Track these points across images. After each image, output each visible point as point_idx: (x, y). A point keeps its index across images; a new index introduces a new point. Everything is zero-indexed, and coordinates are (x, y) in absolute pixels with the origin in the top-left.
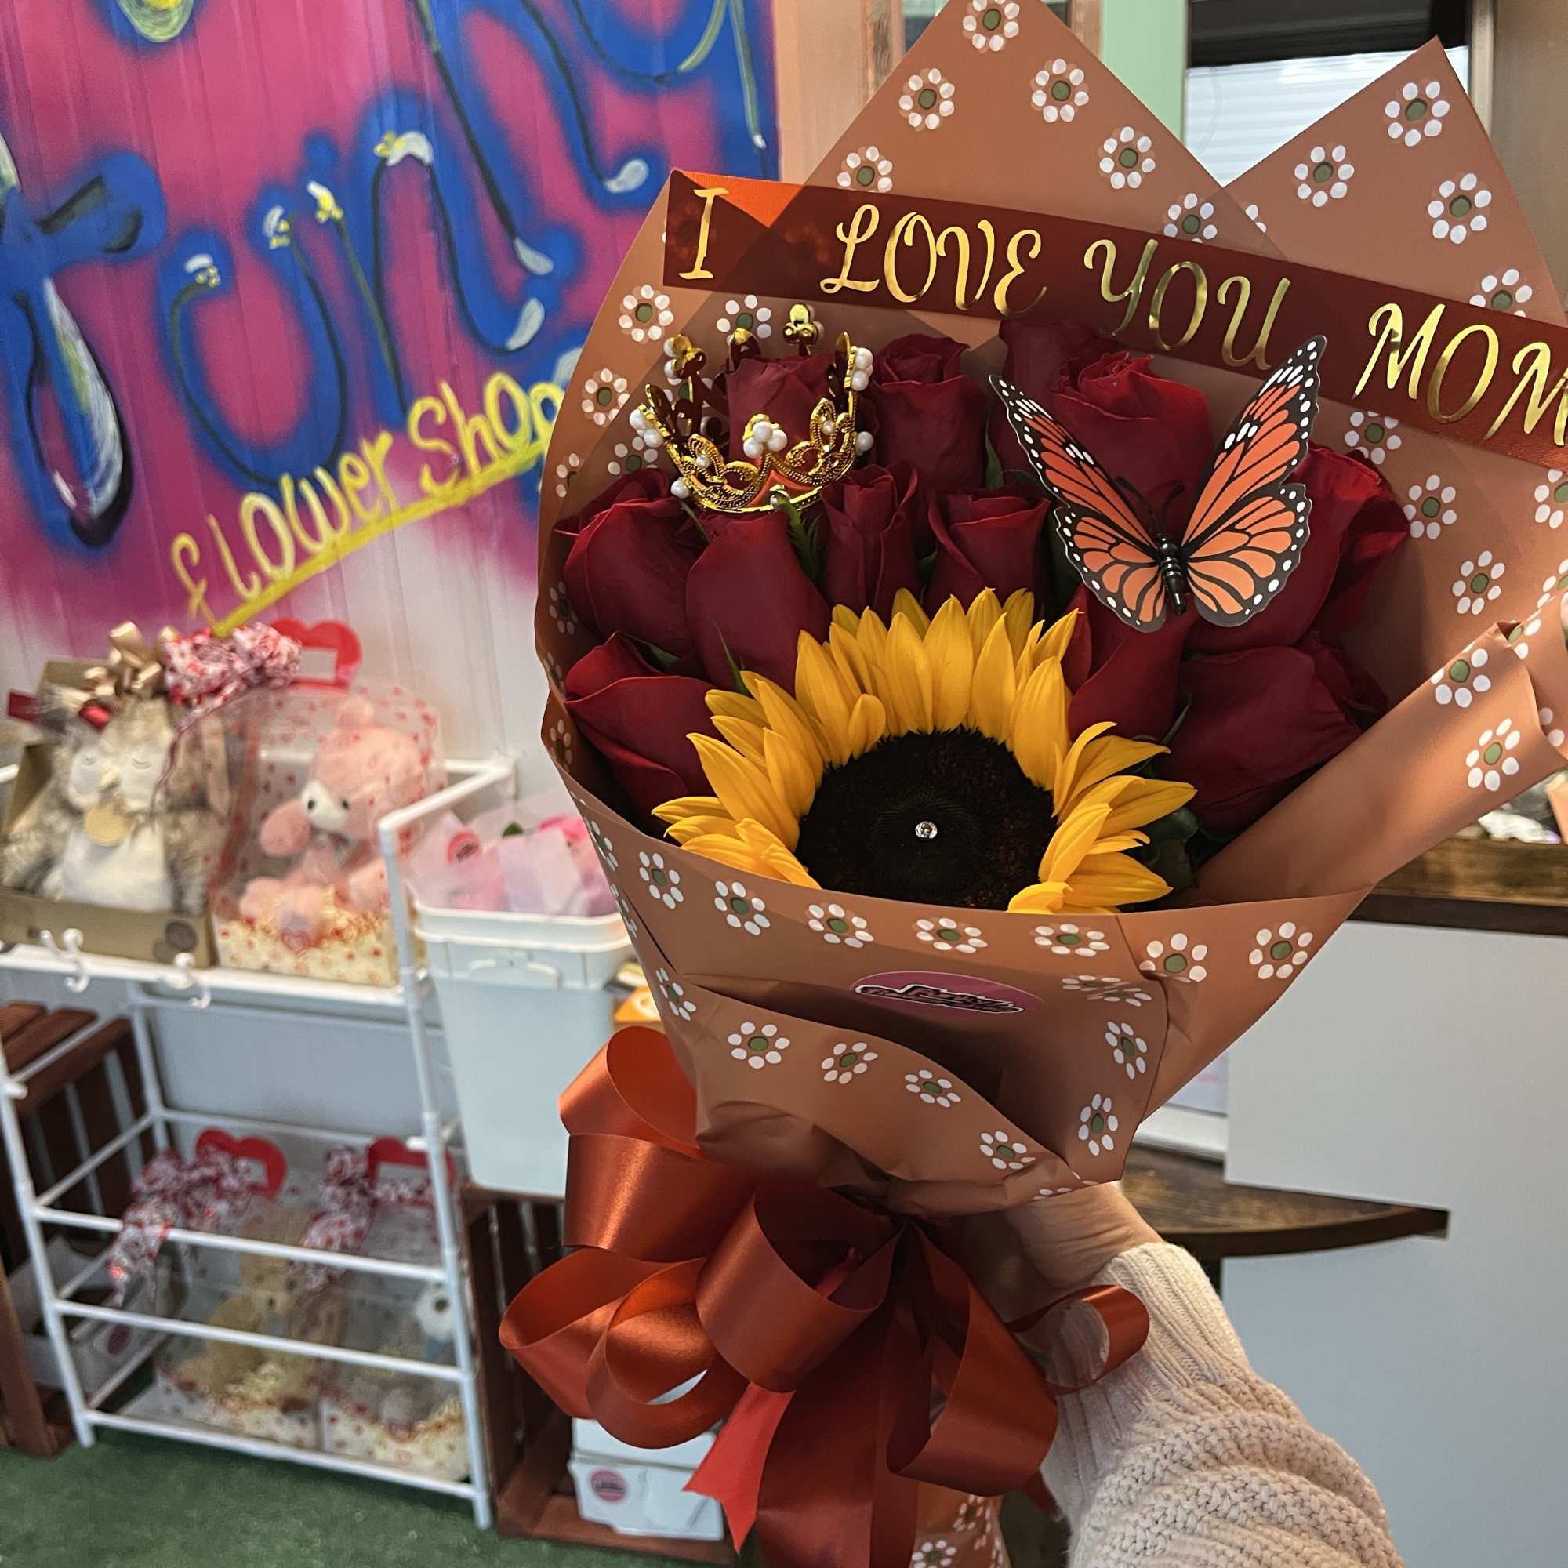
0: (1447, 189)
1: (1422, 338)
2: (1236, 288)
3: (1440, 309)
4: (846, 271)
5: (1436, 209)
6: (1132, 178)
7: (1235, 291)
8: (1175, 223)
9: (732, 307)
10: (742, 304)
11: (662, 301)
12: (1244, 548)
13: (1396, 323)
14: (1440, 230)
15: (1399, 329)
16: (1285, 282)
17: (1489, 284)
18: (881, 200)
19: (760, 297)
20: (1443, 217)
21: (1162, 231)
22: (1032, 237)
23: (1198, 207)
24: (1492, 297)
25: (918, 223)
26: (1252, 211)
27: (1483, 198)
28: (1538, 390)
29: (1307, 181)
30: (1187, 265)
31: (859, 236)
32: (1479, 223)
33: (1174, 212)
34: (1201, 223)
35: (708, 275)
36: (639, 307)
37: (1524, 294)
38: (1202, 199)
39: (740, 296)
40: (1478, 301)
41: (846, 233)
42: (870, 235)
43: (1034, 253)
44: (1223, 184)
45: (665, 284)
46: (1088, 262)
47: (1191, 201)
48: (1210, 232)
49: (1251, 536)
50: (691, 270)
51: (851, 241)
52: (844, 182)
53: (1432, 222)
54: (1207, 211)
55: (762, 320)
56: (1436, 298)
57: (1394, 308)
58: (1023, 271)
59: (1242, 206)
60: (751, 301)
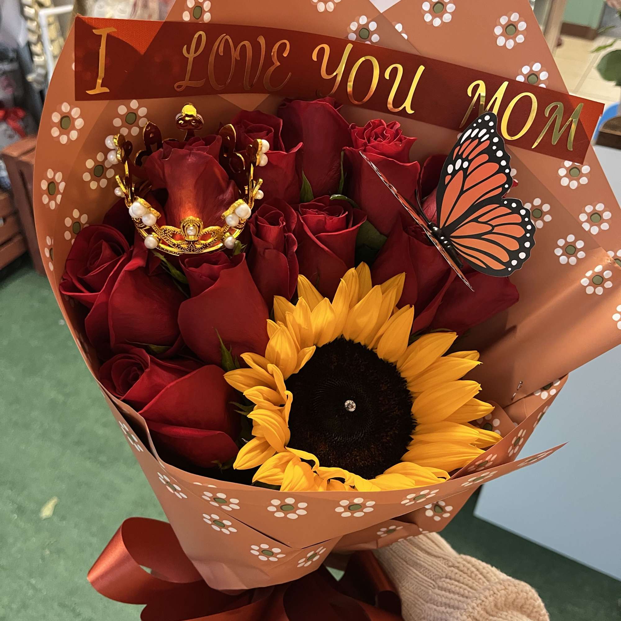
0: (504, 20)
1: (496, 98)
2: (395, 71)
3: (505, 84)
4: (188, 76)
5: (498, 30)
6: (329, 7)
7: (394, 72)
8: (354, 32)
9: (122, 110)
10: (128, 107)
11: (75, 112)
12: (490, 232)
13: (482, 91)
14: (501, 41)
15: (483, 94)
16: (422, 68)
17: (526, 70)
18: (207, 27)
19: (140, 100)
20: (502, 35)
21: (347, 37)
22: (285, 44)
23: (368, 23)
24: (528, 76)
25: (227, 40)
26: (399, 27)
27: (522, 26)
28: (557, 125)
29: (429, 12)
30: (368, 57)
31: (195, 52)
32: (520, 39)
33: (354, 26)
34: (370, 34)
35: (106, 90)
36: (62, 119)
37: (544, 76)
38: (370, 20)
39: (126, 101)
40: (520, 79)
41: (188, 52)
42: (202, 50)
43: (285, 55)
44: (381, 12)
45: (77, 99)
46: (314, 58)
47: (363, 20)
48: (375, 38)
49: (493, 227)
50: (94, 88)
51: (191, 56)
52: (186, 17)
53: (496, 37)
54: (373, 26)
55: (141, 115)
56: (504, 78)
57: (481, 83)
58: (280, 64)
59: (393, 23)
60: (134, 104)
